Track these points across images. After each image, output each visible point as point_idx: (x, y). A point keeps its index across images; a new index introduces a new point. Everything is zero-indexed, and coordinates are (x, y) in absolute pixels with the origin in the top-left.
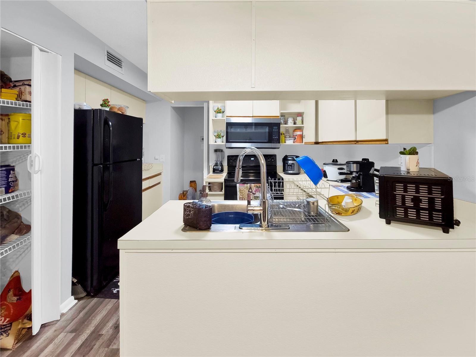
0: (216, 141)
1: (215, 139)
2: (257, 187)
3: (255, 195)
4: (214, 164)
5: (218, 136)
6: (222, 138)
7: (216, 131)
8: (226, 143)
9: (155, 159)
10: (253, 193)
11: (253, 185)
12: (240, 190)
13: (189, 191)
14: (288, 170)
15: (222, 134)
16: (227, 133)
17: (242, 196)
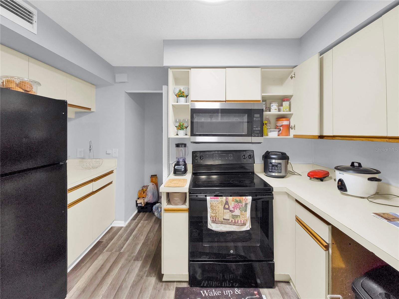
0: (177, 133)
1: (176, 130)
2: (237, 201)
3: (233, 214)
4: (175, 163)
5: (180, 127)
6: (185, 129)
7: (178, 120)
8: (191, 136)
9: (107, 154)
10: (231, 211)
11: (230, 198)
12: (211, 206)
13: (149, 187)
14: (272, 172)
15: (185, 125)
16: (192, 123)
17: (214, 215)
